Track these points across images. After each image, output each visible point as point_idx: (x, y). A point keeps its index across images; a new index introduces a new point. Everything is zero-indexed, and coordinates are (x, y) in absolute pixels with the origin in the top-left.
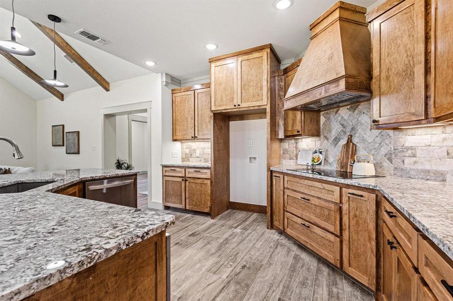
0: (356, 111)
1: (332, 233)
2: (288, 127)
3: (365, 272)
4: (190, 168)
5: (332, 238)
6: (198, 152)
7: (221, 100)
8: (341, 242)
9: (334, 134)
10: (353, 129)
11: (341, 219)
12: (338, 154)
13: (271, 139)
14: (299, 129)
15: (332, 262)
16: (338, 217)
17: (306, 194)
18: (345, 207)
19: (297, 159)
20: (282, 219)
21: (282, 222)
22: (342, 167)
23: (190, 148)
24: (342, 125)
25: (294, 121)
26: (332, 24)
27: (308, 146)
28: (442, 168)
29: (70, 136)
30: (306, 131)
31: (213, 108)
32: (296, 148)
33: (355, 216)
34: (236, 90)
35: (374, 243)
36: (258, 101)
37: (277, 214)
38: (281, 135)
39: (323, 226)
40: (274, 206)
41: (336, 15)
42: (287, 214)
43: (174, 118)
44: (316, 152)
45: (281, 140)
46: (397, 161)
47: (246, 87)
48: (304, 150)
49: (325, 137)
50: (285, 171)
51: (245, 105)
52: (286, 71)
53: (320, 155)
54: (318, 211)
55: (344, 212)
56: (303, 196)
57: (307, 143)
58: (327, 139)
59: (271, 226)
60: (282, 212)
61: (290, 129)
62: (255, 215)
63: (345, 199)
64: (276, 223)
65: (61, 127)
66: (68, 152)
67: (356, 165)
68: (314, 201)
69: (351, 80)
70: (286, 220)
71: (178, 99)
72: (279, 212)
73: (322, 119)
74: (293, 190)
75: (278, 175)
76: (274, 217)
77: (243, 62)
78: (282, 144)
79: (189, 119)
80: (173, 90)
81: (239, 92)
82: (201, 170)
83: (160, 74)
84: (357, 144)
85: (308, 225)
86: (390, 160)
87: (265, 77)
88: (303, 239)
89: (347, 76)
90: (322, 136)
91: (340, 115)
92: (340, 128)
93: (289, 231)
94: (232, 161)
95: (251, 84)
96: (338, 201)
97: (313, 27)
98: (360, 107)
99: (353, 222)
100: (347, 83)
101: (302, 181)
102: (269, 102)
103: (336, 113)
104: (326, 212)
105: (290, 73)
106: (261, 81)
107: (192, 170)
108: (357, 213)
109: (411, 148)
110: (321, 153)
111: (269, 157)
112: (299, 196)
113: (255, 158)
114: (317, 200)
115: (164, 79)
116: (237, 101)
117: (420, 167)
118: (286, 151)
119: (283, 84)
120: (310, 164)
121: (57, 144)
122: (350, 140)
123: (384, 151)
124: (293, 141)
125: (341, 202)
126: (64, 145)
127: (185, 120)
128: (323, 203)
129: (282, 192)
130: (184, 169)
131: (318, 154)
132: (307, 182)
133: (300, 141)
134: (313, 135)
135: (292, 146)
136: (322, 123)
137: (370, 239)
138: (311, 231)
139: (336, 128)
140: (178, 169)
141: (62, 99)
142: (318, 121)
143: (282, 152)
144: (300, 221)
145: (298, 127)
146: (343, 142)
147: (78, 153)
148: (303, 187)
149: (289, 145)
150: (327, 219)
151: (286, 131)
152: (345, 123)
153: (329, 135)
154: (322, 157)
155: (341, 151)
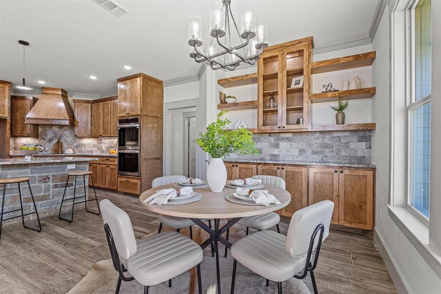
0: (62, 129)
2: (17, 131)
9: (49, 137)
10: (61, 136)
14: (29, 133)
24: (55, 134)
26: (58, 94)
27: (27, 142)
28: (91, 150)
30: (33, 135)
41: (60, 92)
44: (37, 145)
46: (79, 148)
49: (42, 138)
53: (41, 147)
58: (44, 139)
73: (40, 129)
86: (77, 148)
87: (7, 100)
90: (40, 138)
91: (53, 129)
92: (53, 135)
102: (10, 116)
103: (51, 128)
106: (3, 102)
109: (84, 144)
117: (87, 150)
122: (59, 141)
123: (74, 145)
131: (39, 146)
136: (39, 132)
139: (50, 135)
146: (55, 141)
151: (14, 132)
152: (56, 133)
153: (45, 138)
154: (42, 148)
155: (54, 145)
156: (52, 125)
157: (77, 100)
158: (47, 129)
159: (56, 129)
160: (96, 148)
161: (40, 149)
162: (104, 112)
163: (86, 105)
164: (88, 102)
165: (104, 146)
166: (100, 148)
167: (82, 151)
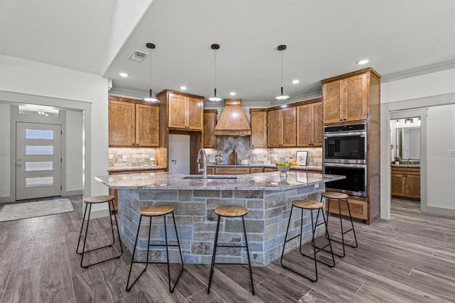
7: (176, 121)
9: (225, 147)
10: (235, 146)
12: (228, 156)
14: (214, 144)
23: (115, 154)
26: (238, 105)
27: (211, 152)
28: (262, 160)
34: (185, 117)
36: (197, 126)
43: (110, 124)
44: (217, 156)
46: (252, 159)
47: (192, 117)
48: (211, 155)
51: (191, 128)
58: (222, 150)
79: (129, 128)
81: (188, 119)
83: (107, 79)
86: (249, 158)
87: (202, 114)
90: (218, 148)
91: (229, 140)
92: (229, 146)
95: (195, 116)
102: (203, 128)
103: (227, 139)
109: (256, 154)
110: (220, 156)
113: (175, 161)
116: (187, 124)
117: (258, 160)
120: (215, 162)
122: (234, 152)
123: (247, 155)
127: (125, 128)
139: (226, 146)
145: (212, 143)
146: (230, 152)
152: (231, 144)
153: (222, 148)
155: (230, 156)
156: (228, 136)
157: (254, 109)
158: (224, 140)
159: (231, 140)
160: (266, 159)
161: (220, 159)
162: (285, 120)
163: (262, 113)
164: (263, 110)
165: (276, 157)
166: (271, 159)
167: (253, 162)
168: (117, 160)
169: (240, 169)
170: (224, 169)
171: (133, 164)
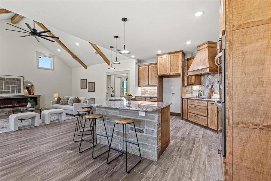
0: (214, 77)
1: (205, 117)
2: (189, 81)
3: (214, 126)
4: (148, 97)
5: (205, 118)
6: (148, 91)
7: (162, 71)
8: (208, 119)
9: (206, 84)
10: (213, 83)
11: (208, 112)
12: (208, 91)
13: (182, 86)
14: (193, 82)
15: (205, 125)
16: (207, 111)
17: (196, 105)
18: (209, 108)
19: (192, 94)
20: (187, 115)
21: (187, 116)
22: (209, 96)
23: (145, 89)
25: (191, 79)
26: (205, 48)
27: (197, 88)
29: (90, 84)
30: (196, 83)
31: (158, 74)
32: (192, 89)
33: (212, 110)
34: (168, 67)
35: (217, 117)
36: (177, 71)
37: (185, 114)
38: (186, 84)
39: (202, 115)
40: (184, 111)
41: (207, 45)
42: (189, 113)
43: (139, 77)
45: (185, 86)
47: (172, 66)
48: (195, 90)
49: (203, 85)
50: (188, 98)
51: (172, 73)
52: (188, 60)
54: (200, 110)
55: (208, 109)
56: (195, 106)
57: (196, 88)
59: (183, 119)
60: (187, 113)
61: (189, 82)
62: (174, 117)
63: (209, 105)
64: (184, 117)
65: (86, 80)
66: (89, 91)
67: (214, 95)
68: (199, 107)
69: (211, 69)
70: (188, 115)
71: (141, 69)
72: (186, 113)
73: (202, 79)
74: (191, 104)
75: (185, 99)
76: (184, 115)
77: (171, 57)
78: (186, 88)
79: (146, 77)
80: (138, 65)
81: (170, 68)
82: (153, 98)
83: (134, 59)
84: (215, 88)
85: (197, 115)
87: (180, 63)
88: (195, 121)
89: (209, 68)
91: (208, 78)
92: (209, 82)
93: (190, 119)
94: (164, 95)
95: (174, 65)
96: (207, 106)
97: (199, 47)
98: (215, 75)
99: (211, 112)
100: (209, 69)
101: (195, 101)
102: (182, 72)
104: (203, 110)
105: (189, 61)
106: (178, 64)
107: (149, 98)
108: (212, 109)
110: (202, 91)
111: (182, 93)
112: (194, 106)
113: (174, 93)
114: (200, 107)
115: (136, 61)
116: (169, 71)
118: (187, 91)
119: (186, 64)
120: (197, 96)
121: (84, 88)
122: (212, 87)
124: (190, 87)
125: (208, 106)
126: (86, 88)
127: (144, 78)
128: (202, 107)
129: (187, 106)
130: (145, 98)
131: (200, 92)
132: (196, 101)
133: (193, 86)
134: (198, 85)
135: (190, 88)
136: (202, 80)
137: (216, 115)
138: (198, 117)
140: (143, 98)
141: (86, 68)
142: (201, 80)
143: (186, 91)
144: (194, 115)
145: (193, 81)
146: (210, 87)
147: (94, 91)
148: (195, 103)
149: (189, 88)
150: (203, 112)
151: (188, 83)
154: (202, 93)
168: (146, 92)
169: (201, 102)
170: (192, 100)
171: (152, 94)
